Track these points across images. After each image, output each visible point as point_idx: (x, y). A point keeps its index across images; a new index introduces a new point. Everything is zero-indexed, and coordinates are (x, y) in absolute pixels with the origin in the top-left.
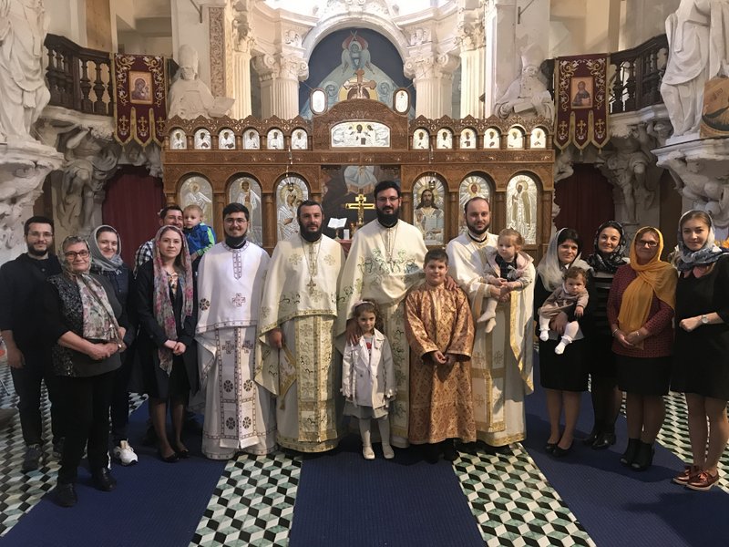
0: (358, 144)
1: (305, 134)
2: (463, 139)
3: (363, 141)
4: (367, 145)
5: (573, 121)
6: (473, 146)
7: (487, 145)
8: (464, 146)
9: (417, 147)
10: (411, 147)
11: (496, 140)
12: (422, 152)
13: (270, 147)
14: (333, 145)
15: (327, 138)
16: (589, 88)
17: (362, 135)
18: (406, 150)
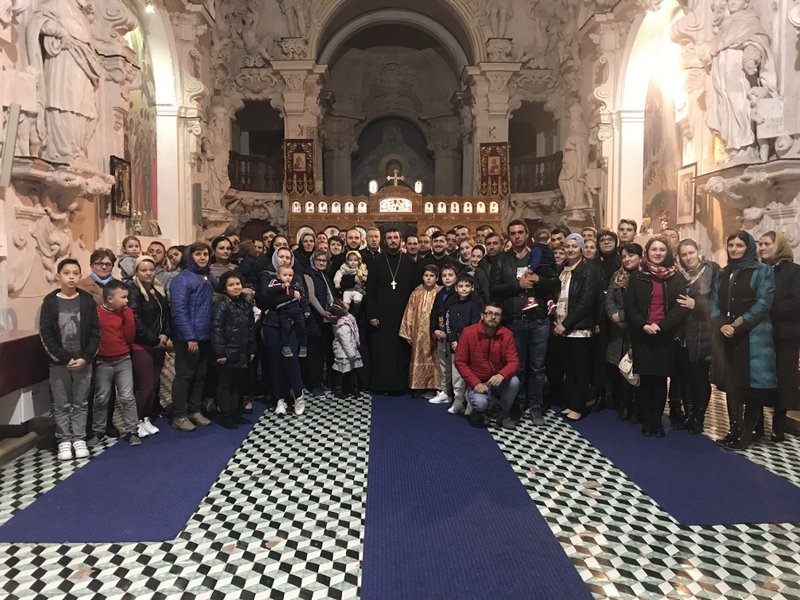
0: (394, 210)
1: (365, 205)
2: (452, 207)
3: (397, 209)
4: (399, 211)
5: (490, 182)
6: (458, 211)
7: (465, 211)
8: (452, 211)
9: (426, 211)
10: (423, 212)
11: (471, 208)
12: (429, 215)
13: (347, 211)
14: (381, 211)
15: (378, 207)
16: (498, 163)
17: (397, 205)
18: (420, 214)
